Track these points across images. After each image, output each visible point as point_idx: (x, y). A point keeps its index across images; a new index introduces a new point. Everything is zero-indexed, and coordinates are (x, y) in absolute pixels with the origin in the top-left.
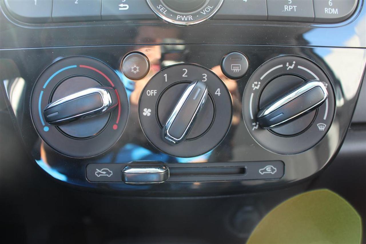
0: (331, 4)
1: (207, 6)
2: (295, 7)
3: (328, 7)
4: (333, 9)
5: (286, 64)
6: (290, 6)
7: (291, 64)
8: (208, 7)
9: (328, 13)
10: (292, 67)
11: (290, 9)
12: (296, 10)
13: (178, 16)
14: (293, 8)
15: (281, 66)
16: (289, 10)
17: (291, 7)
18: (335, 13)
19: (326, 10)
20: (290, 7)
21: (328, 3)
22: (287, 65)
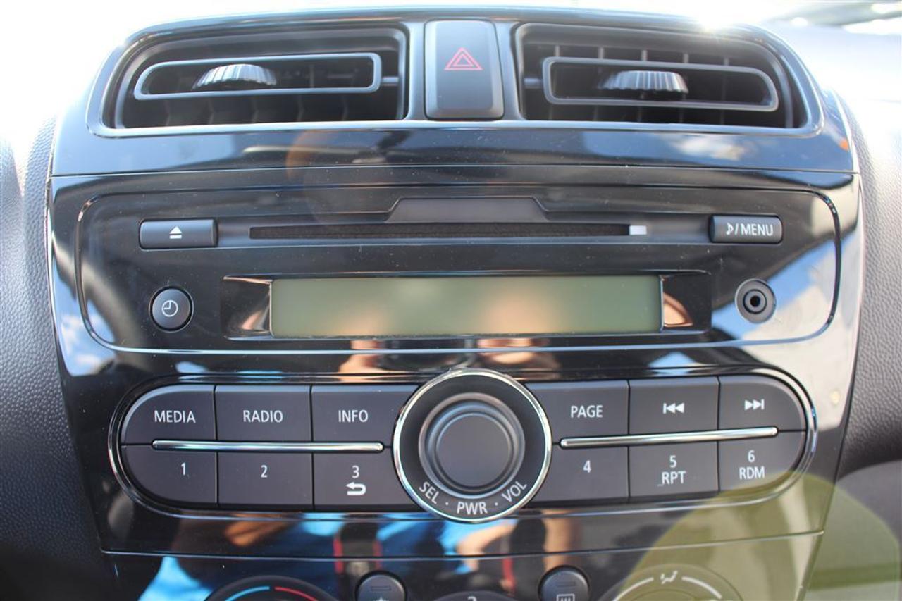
0: (752, 458)
1: (513, 483)
2: (682, 473)
3: (747, 464)
4: (756, 469)
5: (660, 575)
6: (672, 473)
7: (669, 575)
8: (516, 485)
9: (745, 477)
10: (671, 579)
11: (672, 478)
12: (684, 481)
13: (460, 503)
14: (679, 475)
15: (651, 579)
16: (670, 481)
17: (674, 475)
18: (760, 476)
19: (742, 472)
20: (672, 475)
21: (747, 457)
22: (663, 576)
